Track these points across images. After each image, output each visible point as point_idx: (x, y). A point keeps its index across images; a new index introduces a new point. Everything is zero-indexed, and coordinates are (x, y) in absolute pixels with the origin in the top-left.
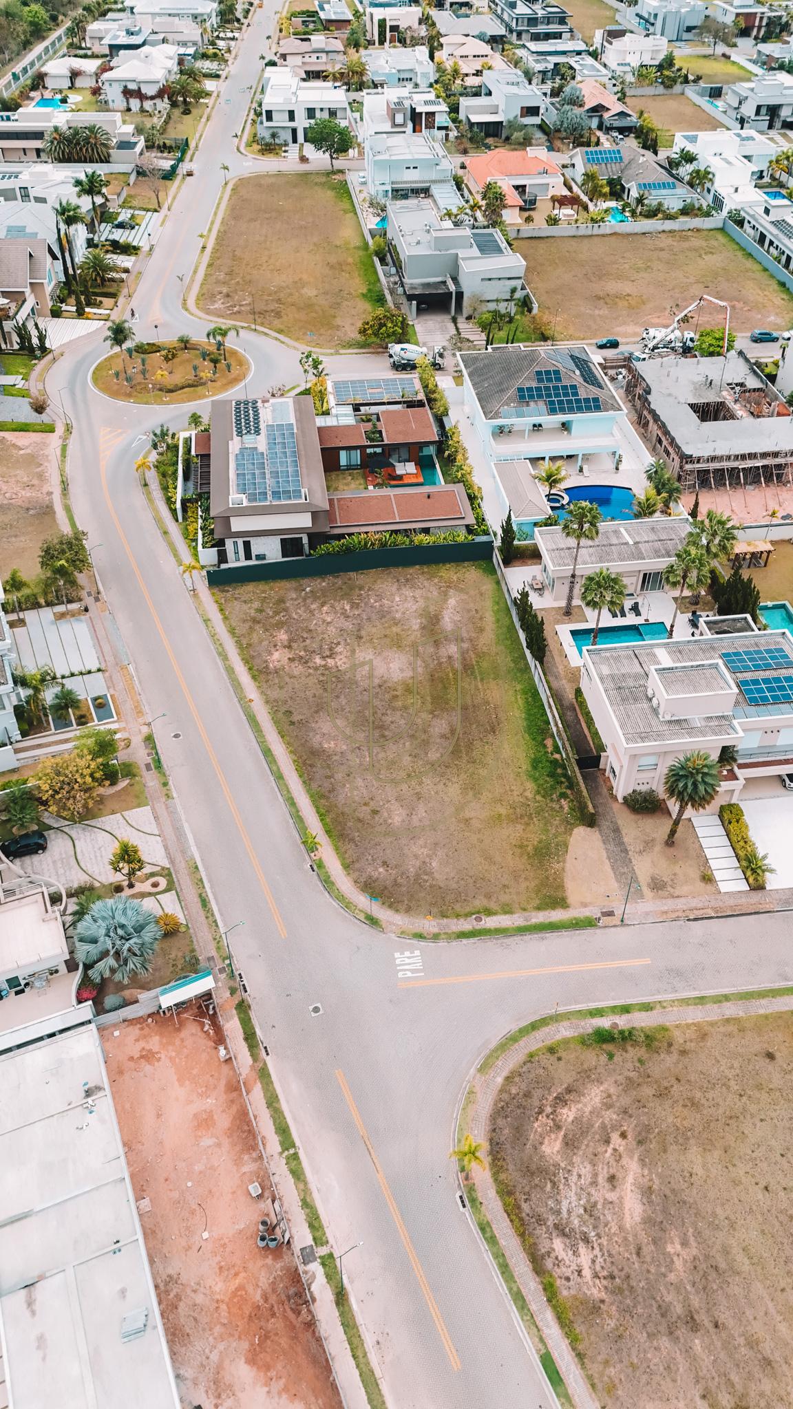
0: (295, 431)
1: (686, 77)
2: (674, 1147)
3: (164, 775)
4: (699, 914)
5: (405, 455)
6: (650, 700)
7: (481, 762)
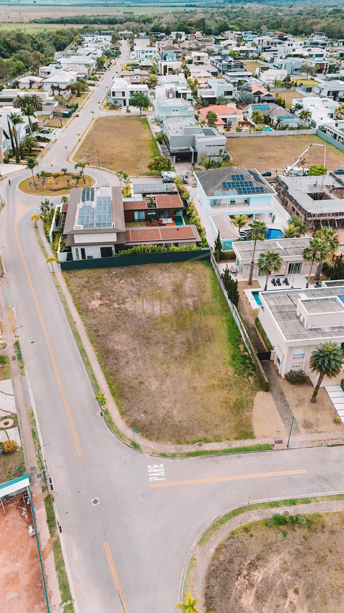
0: (111, 199)
1: (296, 84)
3: (22, 362)
4: (334, 442)
5: (167, 215)
6: (299, 318)
7: (203, 357)
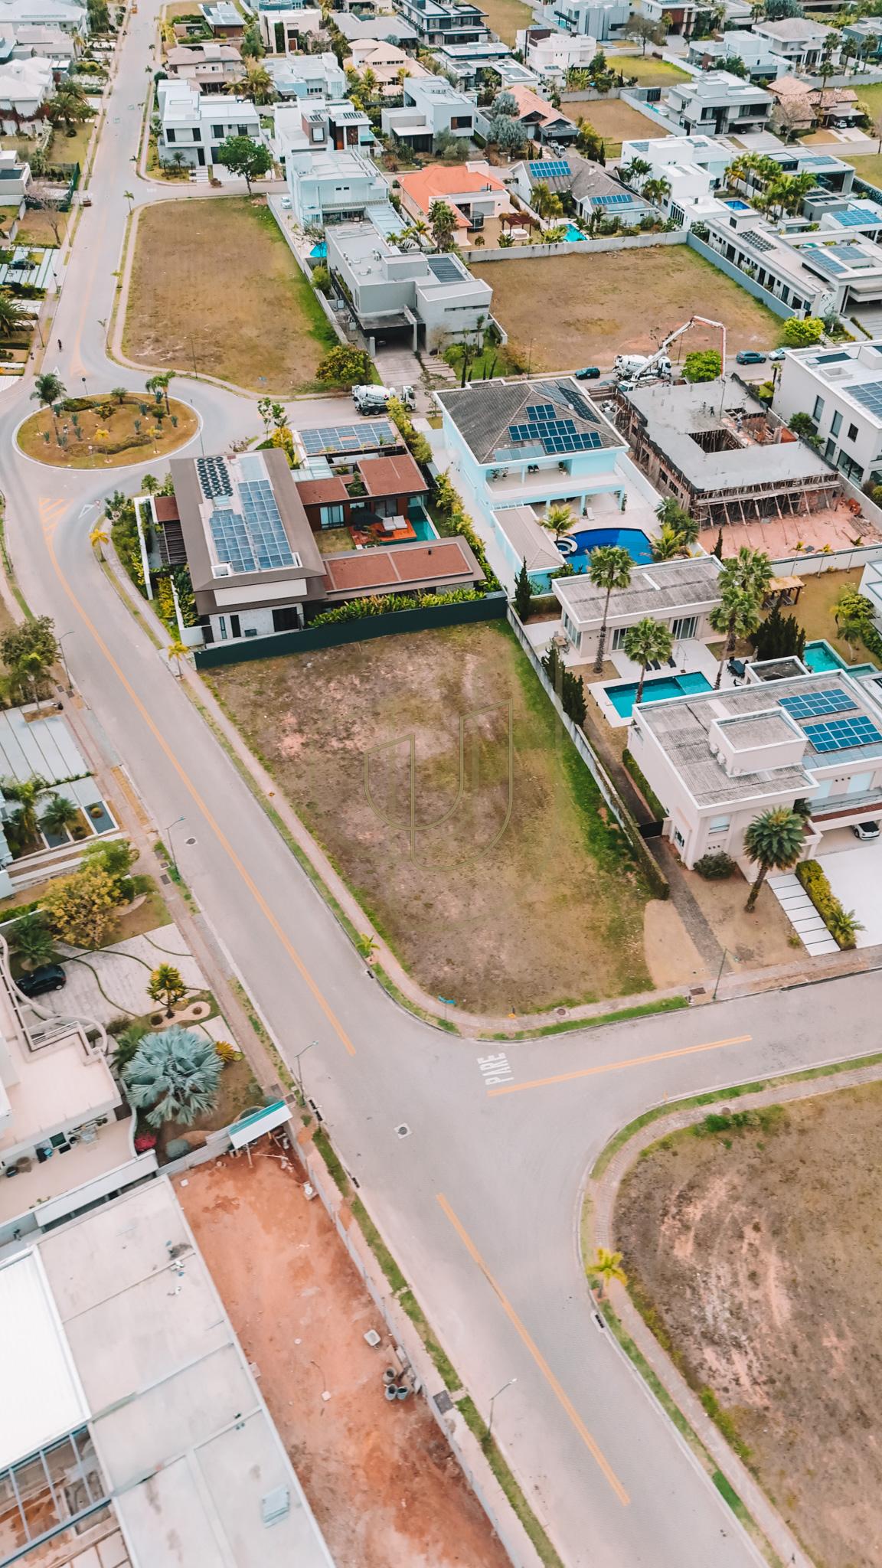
0: (272, 489)
1: (620, 79)
2: (810, 1234)
3: (185, 887)
4: (793, 981)
5: (392, 509)
6: (714, 756)
7: (534, 840)
